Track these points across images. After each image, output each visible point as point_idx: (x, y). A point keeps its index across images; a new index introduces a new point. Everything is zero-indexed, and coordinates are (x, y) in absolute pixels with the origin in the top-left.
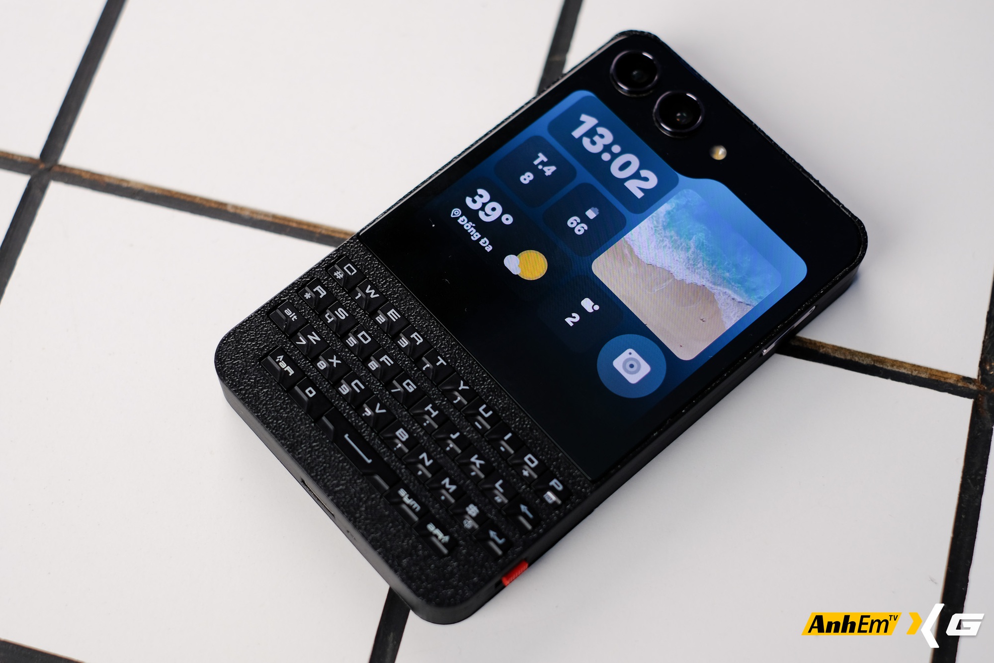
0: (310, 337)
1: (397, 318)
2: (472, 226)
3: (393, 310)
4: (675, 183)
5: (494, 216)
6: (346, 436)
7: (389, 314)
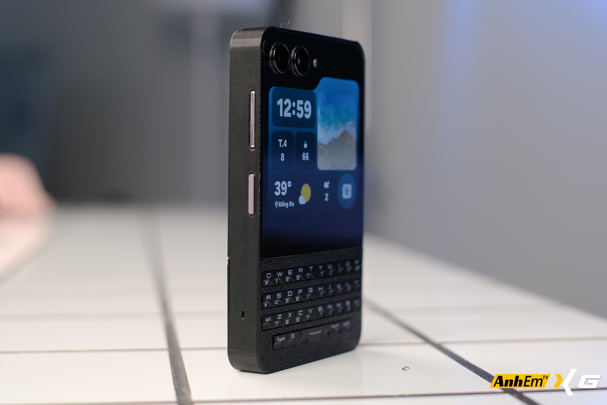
0: (279, 318)
1: (291, 272)
2: (284, 203)
3: (289, 271)
4: (314, 94)
5: (285, 189)
6: (311, 334)
7: (289, 274)
